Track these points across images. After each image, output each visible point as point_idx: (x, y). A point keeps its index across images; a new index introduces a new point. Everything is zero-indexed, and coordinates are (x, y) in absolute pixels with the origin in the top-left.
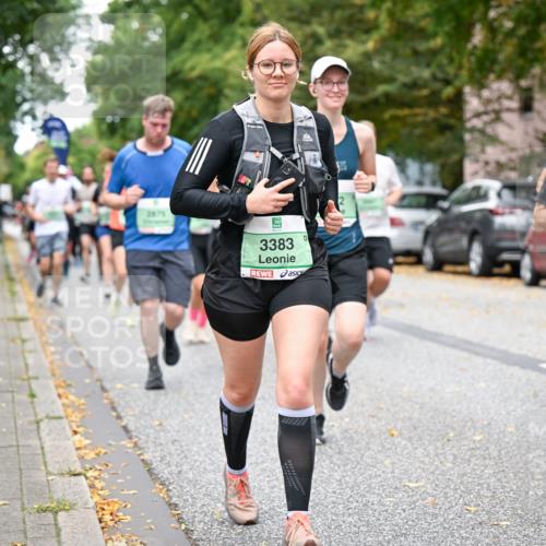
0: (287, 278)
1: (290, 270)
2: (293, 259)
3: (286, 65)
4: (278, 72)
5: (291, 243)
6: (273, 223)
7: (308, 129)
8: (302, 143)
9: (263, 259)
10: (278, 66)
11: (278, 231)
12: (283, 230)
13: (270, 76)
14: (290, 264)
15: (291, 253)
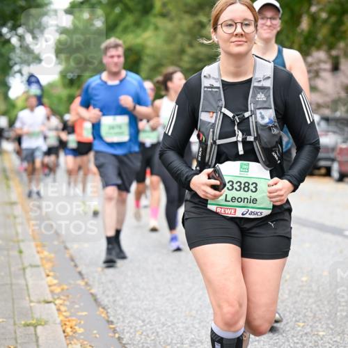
0: (247, 216)
1: (250, 210)
2: (255, 201)
3: (247, 25)
4: (239, 30)
5: (255, 187)
6: (241, 167)
7: (263, 89)
8: (256, 103)
9: (229, 199)
10: (239, 26)
11: (244, 174)
12: (250, 174)
13: (232, 35)
14: (252, 205)
15: (254, 195)
